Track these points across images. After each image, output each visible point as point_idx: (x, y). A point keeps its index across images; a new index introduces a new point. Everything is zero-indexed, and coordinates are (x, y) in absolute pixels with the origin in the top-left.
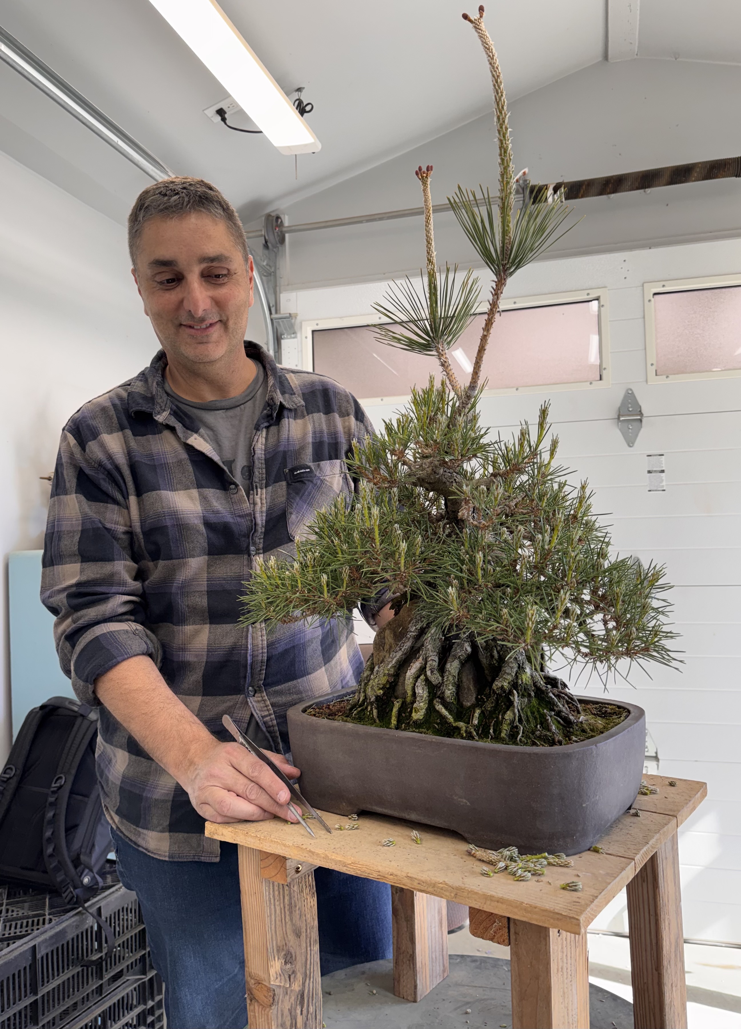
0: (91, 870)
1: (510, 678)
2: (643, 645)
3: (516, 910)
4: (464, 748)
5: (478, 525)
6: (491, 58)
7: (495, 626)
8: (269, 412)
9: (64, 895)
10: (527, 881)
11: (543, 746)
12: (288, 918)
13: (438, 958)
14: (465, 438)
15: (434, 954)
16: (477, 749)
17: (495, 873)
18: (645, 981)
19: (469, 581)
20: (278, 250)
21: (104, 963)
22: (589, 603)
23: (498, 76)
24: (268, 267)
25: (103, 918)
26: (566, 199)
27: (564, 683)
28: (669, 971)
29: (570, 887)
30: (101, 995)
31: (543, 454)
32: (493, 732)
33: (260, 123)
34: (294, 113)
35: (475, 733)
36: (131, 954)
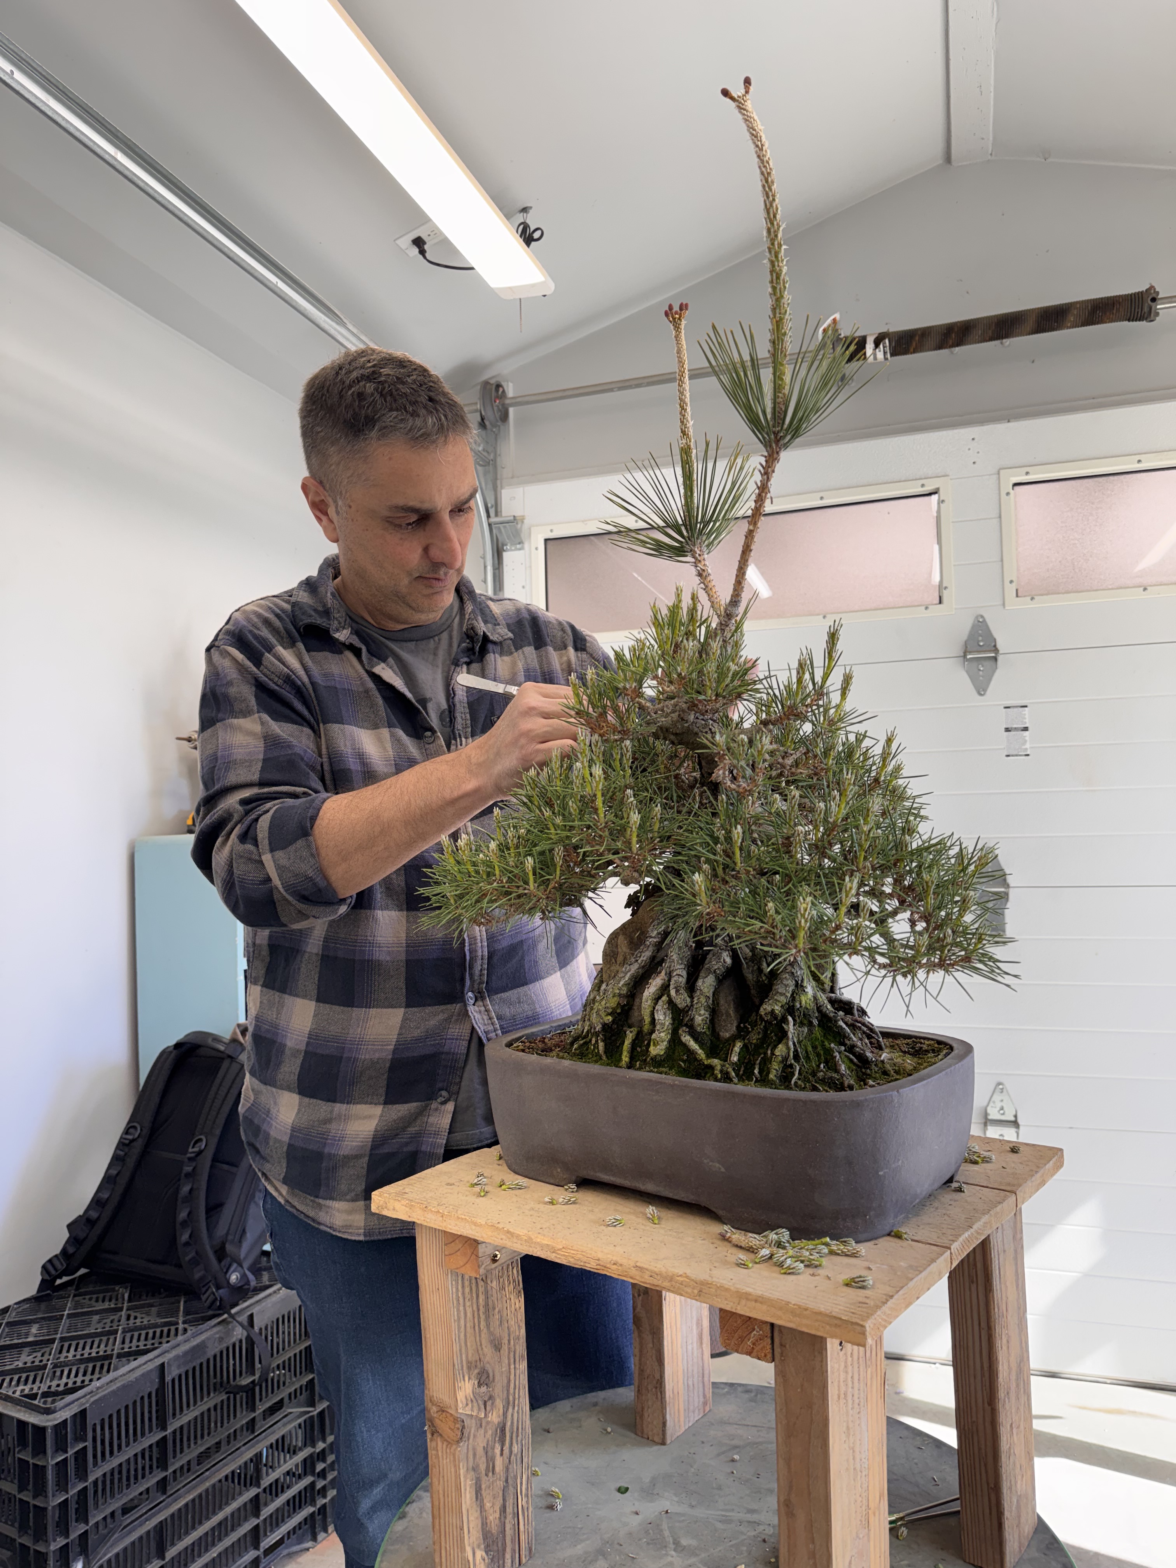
0: (240, 1265)
1: (783, 1000)
2: (963, 953)
3: (779, 1313)
4: (716, 1093)
5: (737, 789)
6: (760, 148)
7: (758, 926)
8: (470, 646)
9: (204, 1298)
10: (799, 1274)
11: (827, 1091)
12: (483, 1323)
13: (696, 1386)
14: (722, 672)
15: (690, 1380)
16: (734, 1095)
17: (756, 1263)
18: (974, 1419)
19: (726, 867)
20: (499, 430)
21: (257, 1389)
22: (891, 896)
23: (769, 174)
24: (485, 454)
25: (256, 1329)
26: (892, 355)
27: (862, 1008)
28: (1007, 1406)
29: (856, 1283)
30: (253, 1432)
31: (831, 695)
32: (759, 1073)
33: (471, 256)
34: (517, 243)
35: (733, 1074)
36: (294, 1379)
